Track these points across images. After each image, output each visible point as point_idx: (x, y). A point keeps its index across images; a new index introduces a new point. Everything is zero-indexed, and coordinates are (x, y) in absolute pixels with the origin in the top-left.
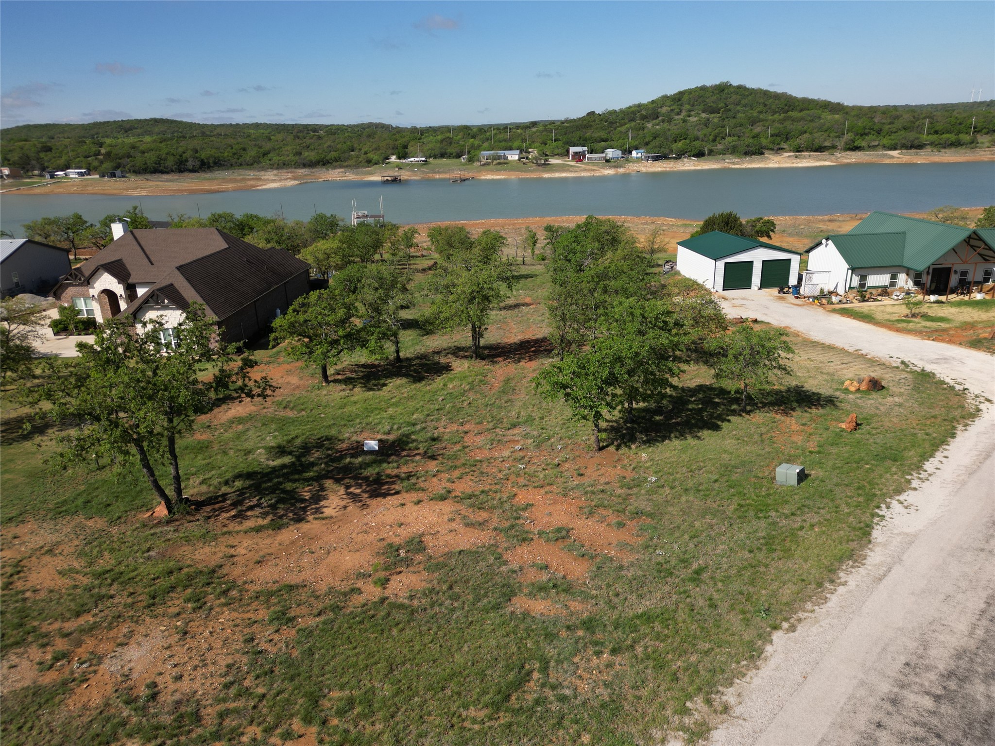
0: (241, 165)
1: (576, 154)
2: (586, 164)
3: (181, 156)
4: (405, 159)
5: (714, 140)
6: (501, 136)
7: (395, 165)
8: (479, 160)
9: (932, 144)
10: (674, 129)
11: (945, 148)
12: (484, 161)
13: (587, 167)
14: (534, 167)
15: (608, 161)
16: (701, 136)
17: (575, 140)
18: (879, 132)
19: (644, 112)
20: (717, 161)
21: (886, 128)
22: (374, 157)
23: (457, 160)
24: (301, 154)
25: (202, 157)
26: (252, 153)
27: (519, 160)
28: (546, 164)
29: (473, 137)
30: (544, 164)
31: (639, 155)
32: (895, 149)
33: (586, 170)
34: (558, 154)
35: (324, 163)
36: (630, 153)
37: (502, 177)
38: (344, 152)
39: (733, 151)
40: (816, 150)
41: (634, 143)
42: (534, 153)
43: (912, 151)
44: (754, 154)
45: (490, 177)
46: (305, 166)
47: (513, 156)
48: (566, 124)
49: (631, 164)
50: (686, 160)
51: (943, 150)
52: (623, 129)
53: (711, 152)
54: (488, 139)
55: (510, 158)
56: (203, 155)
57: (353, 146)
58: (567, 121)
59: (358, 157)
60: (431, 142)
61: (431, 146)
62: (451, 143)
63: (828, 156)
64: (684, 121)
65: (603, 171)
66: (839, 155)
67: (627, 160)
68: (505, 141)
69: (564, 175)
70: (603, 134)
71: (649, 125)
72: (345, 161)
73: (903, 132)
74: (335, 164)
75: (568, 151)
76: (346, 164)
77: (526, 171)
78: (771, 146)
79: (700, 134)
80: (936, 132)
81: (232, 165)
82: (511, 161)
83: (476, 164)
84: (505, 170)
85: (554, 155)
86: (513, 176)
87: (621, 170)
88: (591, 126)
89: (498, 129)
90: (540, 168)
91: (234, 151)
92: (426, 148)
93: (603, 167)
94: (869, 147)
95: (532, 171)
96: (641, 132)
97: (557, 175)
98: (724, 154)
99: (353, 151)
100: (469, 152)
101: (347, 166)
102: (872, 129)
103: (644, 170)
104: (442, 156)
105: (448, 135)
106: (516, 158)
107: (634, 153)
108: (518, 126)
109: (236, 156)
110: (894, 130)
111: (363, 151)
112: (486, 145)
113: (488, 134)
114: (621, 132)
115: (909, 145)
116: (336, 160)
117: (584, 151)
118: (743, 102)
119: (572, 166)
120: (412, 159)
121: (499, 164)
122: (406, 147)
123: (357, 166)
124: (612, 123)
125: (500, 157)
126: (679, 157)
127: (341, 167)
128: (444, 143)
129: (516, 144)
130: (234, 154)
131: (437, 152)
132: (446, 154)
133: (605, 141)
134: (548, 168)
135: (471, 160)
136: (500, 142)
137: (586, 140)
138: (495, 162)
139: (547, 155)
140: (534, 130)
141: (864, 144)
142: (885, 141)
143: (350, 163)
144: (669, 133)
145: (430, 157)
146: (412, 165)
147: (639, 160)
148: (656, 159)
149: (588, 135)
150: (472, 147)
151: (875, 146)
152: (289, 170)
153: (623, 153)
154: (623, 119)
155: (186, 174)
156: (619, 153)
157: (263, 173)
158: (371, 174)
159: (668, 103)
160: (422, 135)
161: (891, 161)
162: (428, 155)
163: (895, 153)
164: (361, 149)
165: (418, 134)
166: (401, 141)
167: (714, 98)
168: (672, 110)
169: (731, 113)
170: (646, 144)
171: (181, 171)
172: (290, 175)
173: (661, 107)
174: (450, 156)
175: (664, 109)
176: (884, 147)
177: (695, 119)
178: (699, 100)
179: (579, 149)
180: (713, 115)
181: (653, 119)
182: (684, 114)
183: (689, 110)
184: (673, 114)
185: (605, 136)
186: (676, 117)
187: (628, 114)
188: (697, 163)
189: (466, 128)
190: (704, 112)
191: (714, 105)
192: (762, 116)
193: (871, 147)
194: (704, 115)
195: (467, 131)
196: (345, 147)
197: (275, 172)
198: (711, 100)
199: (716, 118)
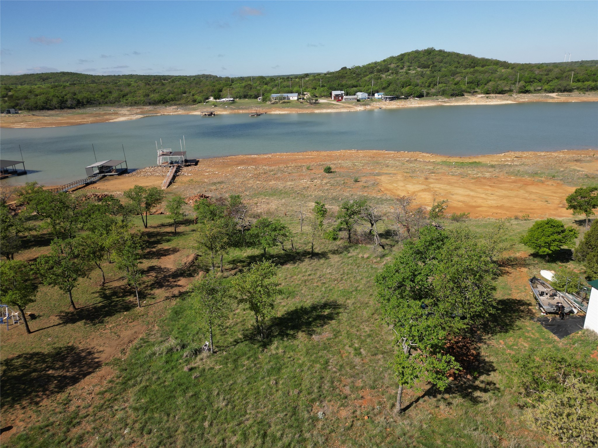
0: (106, 103)
1: (337, 96)
2: (343, 103)
3: (63, 97)
4: (219, 99)
5: (429, 86)
6: (285, 83)
7: (212, 103)
8: (270, 100)
9: (578, 88)
10: (402, 79)
11: (587, 91)
12: (273, 101)
13: (345, 105)
14: (308, 105)
15: (358, 101)
16: (420, 84)
17: (335, 86)
18: (540, 80)
19: (379, 67)
20: (433, 100)
21: (545, 78)
22: (198, 97)
23: (255, 100)
24: (148, 95)
25: (79, 98)
26: (115, 95)
27: (298, 100)
28: (316, 103)
29: (266, 84)
30: (315, 103)
31: (380, 96)
32: (553, 92)
33: (344, 107)
34: (324, 96)
35: (164, 102)
36: (373, 95)
37: (289, 112)
38: (178, 94)
39: (443, 93)
40: (500, 93)
41: (376, 88)
42: (308, 95)
43: (565, 93)
44: (457, 95)
45: (278, 112)
46: (150, 104)
47: (294, 97)
48: (327, 76)
49: (374, 103)
50: (412, 99)
51: (587, 93)
52: (367, 78)
53: (428, 94)
54: (276, 86)
55: (291, 99)
56: (79, 97)
57: (185, 90)
58: (328, 73)
59: (187, 97)
60: (238, 88)
61: (237, 90)
62: (251, 88)
63: (508, 97)
64: (407, 73)
65: (356, 108)
66: (516, 96)
67: (372, 100)
68: (288, 86)
69: (329, 111)
70: (354, 82)
71: (384, 76)
72: (178, 100)
73: (556, 81)
74: (171, 102)
75: (331, 94)
76: (179, 102)
77: (303, 108)
78: (469, 90)
79: (419, 82)
80: (579, 81)
81: (100, 103)
82: (292, 101)
83: (268, 103)
84: (288, 107)
85: (321, 97)
86: (294, 112)
87: (368, 107)
88: (345, 77)
89: (283, 79)
90: (312, 106)
91: (103, 93)
92: (233, 92)
93: (356, 105)
94: (535, 90)
95: (307, 108)
96: (379, 81)
97: (324, 111)
98: (437, 96)
99: (185, 93)
100: (263, 95)
101: (179, 104)
102: (536, 79)
103: (384, 107)
104: (245, 97)
105: (249, 82)
106: (296, 98)
107: (376, 95)
108: (296, 77)
109: (103, 97)
110: (550, 79)
111: (191, 94)
112: (275, 89)
113: (277, 82)
114: (366, 81)
115: (563, 89)
116: (172, 100)
117: (342, 94)
118: (444, 61)
119: (334, 104)
120: (224, 99)
121: (284, 102)
122: (221, 91)
123: (186, 104)
124: (358, 75)
125: (284, 98)
126: (406, 98)
127: (175, 105)
128: (247, 88)
129: (296, 89)
130: (103, 96)
131: (241, 94)
132: (247, 95)
133: (356, 86)
134: (318, 106)
135: (264, 100)
136: (285, 87)
137: (342, 86)
138: (281, 102)
139: (316, 97)
140: (307, 79)
141: (531, 88)
142: (546, 87)
143: (182, 101)
144: (398, 81)
145: (237, 98)
146: (224, 103)
147: (380, 100)
148: (392, 99)
149: (344, 83)
150: (266, 91)
151: (539, 90)
152: (139, 107)
153: (369, 95)
154: (365, 72)
155: (65, 110)
156: (366, 95)
157: (120, 109)
158: (195, 110)
159: (395, 61)
160: (232, 82)
161: (550, 101)
162: (235, 97)
163: (554, 95)
164: (190, 92)
165: (230, 82)
166: (218, 87)
167: (425, 58)
168: (398, 66)
169: (437, 68)
170: (384, 89)
171: (62, 108)
172: (139, 111)
173: (390, 64)
174: (250, 97)
175: (393, 66)
176: (546, 91)
177: (414, 72)
178: (415, 60)
179: (339, 92)
180: (425, 69)
181: (386, 72)
182: (405, 68)
183: (409, 66)
184: (398, 69)
185: (355, 84)
186: (401, 71)
187: (369, 69)
188: (420, 102)
189: (262, 78)
190: (419, 67)
191: (426, 63)
192: (458, 70)
193: (536, 91)
194: (419, 69)
195: (262, 80)
196: (180, 91)
197: (129, 108)
198: (423, 60)
199: (427, 71)
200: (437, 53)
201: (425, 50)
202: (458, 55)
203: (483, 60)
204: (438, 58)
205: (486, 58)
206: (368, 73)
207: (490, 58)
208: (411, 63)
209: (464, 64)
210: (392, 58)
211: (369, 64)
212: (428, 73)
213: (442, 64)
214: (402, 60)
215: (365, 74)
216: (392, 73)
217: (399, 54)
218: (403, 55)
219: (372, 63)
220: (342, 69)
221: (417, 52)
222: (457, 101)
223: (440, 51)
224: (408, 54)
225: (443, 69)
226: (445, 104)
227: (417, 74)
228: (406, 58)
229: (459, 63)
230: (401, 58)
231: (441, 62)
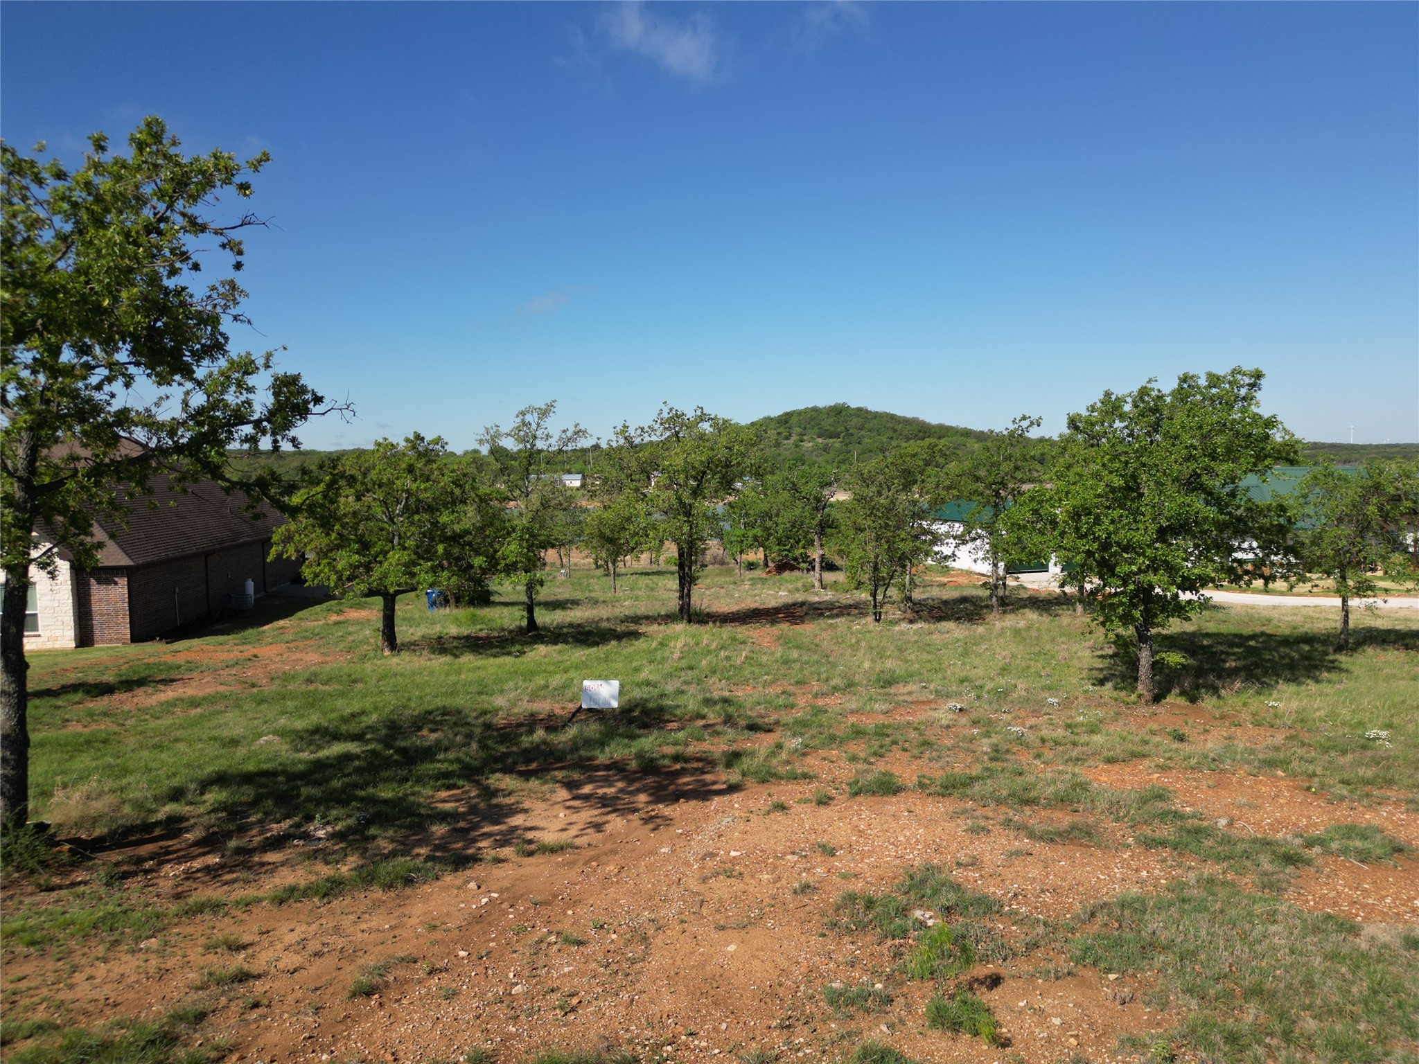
47: (572, 481)
55: (568, 484)
68: (561, 464)
106: (577, 484)
118: (867, 426)
125: (552, 482)
129: (576, 468)
159: (773, 425)
167: (830, 421)
168: (779, 434)
169: (854, 438)
175: (769, 432)
177: (811, 444)
178: (812, 423)
180: (831, 440)
182: (794, 438)
183: (801, 435)
184: (780, 438)
186: (785, 442)
190: (819, 436)
191: (832, 429)
194: (820, 440)
198: (827, 424)
199: (836, 443)
200: (852, 412)
201: (830, 407)
202: (892, 417)
203: (940, 427)
204: (857, 420)
205: (946, 424)
207: (953, 425)
208: (805, 429)
209: (905, 433)
210: (768, 420)
212: (837, 445)
213: (863, 433)
214: (786, 422)
217: (781, 413)
218: (788, 415)
221: (815, 409)
223: (859, 409)
224: (799, 413)
225: (866, 440)
227: (816, 448)
228: (794, 420)
229: (895, 431)
230: (785, 420)
231: (861, 428)
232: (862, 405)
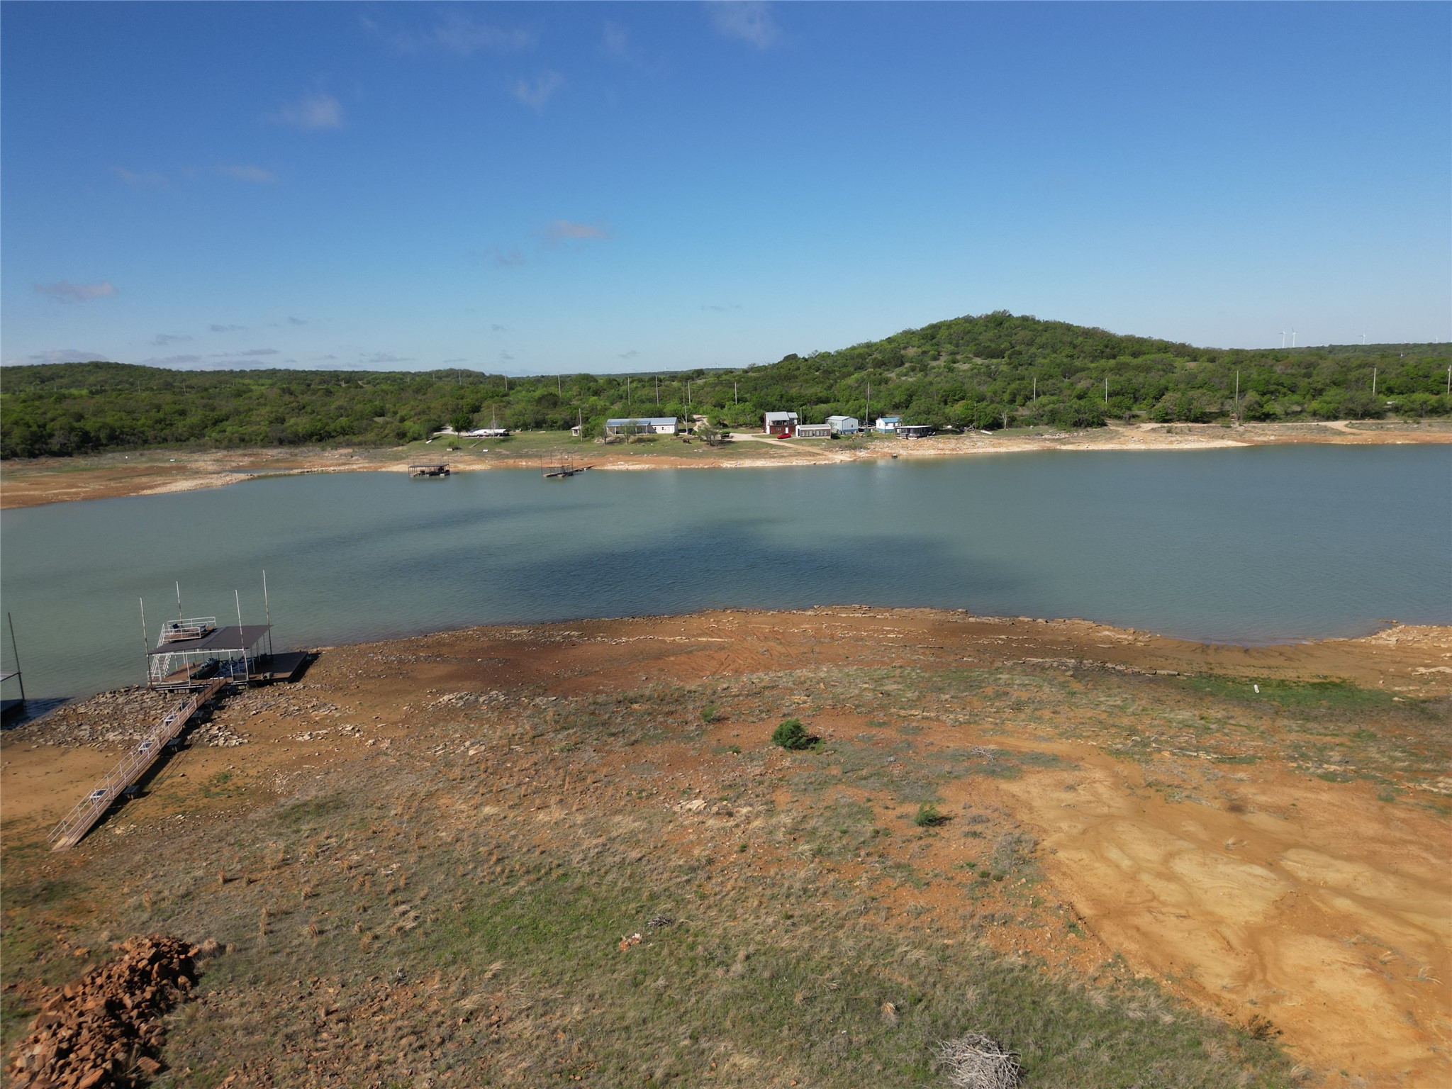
0: (165, 440)
1: (778, 425)
2: (796, 442)
3: (43, 426)
4: (467, 430)
5: (1012, 401)
6: (644, 393)
7: (447, 442)
8: (603, 435)
9: (1396, 410)
10: (942, 384)
11: (1422, 417)
12: (612, 436)
13: (800, 448)
14: (704, 448)
15: (835, 436)
16: (989, 394)
17: (771, 399)
18: (1293, 390)
19: (879, 357)
20: (1028, 436)
21: (1303, 383)
22: (411, 426)
23: (566, 433)
24: (283, 421)
25: (88, 428)
26: (193, 419)
27: (676, 434)
28: (725, 442)
29: (596, 393)
30: (721, 442)
31: (891, 427)
32: (1336, 418)
33: (798, 454)
34: (745, 425)
35: (321, 437)
36: (873, 422)
37: (653, 466)
38: (361, 418)
39: (1053, 419)
40: (1196, 420)
41: (879, 406)
42: (702, 423)
43: (1368, 421)
44: (1090, 424)
45: (622, 466)
46: (281, 442)
47: (666, 427)
48: (750, 374)
49: (877, 442)
50: (973, 434)
51: (1425, 421)
52: (851, 380)
53: (1012, 422)
54: (621, 397)
55: (659, 430)
56: (91, 424)
57: (382, 408)
58: (753, 369)
59: (383, 427)
60: (521, 403)
61: (518, 407)
62: (555, 404)
63: (1222, 431)
64: (951, 370)
65: (830, 455)
66: (1241, 429)
67: (870, 435)
68: (651, 400)
69: (760, 463)
70: (818, 390)
71: (892, 375)
72: (360, 433)
73: (1336, 390)
74: (341, 439)
75: (763, 420)
76: (360, 438)
77: (689, 455)
78: (1116, 411)
79: (987, 390)
80: (1390, 391)
81: (146, 442)
82: (661, 436)
83: (599, 441)
84: (651, 452)
85: (737, 426)
86: (666, 464)
87: (863, 454)
88: (795, 377)
89: (640, 380)
90: (715, 449)
91: (161, 415)
92: (508, 412)
93: (829, 449)
94: (1287, 414)
95: (701, 456)
96: (883, 387)
97: (747, 463)
98: (1036, 425)
99: (382, 415)
100: (586, 420)
101: (360, 444)
102: (1282, 385)
103: (903, 453)
104: (539, 425)
105: (553, 389)
106: (671, 430)
107: (880, 423)
108: (673, 376)
109: (158, 426)
110: (1319, 386)
111: (398, 417)
112: (617, 407)
113: (623, 388)
114: (850, 387)
115: (1360, 410)
116: (344, 432)
117: (792, 420)
119: (772, 446)
120: (481, 432)
121: (640, 441)
122: (476, 409)
123: (379, 443)
124: (828, 372)
125: (641, 430)
126: (959, 429)
127: (348, 445)
128: (545, 403)
129: (671, 406)
130: (159, 421)
131: (528, 418)
132: (544, 421)
133: (826, 401)
134: (729, 449)
135: (587, 434)
136: (643, 402)
137: (791, 400)
138: (632, 438)
139: (725, 426)
140: (700, 382)
141: (1277, 409)
142: (1315, 405)
143: (370, 436)
144: (932, 389)
145: (516, 427)
146: (480, 441)
148: (923, 433)
149: (794, 391)
150: (593, 410)
151: (1296, 413)
152: (249, 451)
153: (861, 423)
154: (845, 366)
155: (43, 459)
156: (854, 423)
157: (196, 456)
158: (397, 458)
159: (915, 341)
160: (511, 388)
161: (1337, 440)
162: (512, 424)
163: (1339, 425)
164: (395, 413)
165: (503, 388)
166: (470, 399)
167: (990, 334)
168: (924, 353)
169: (1025, 358)
170: (896, 407)
171: (32, 455)
172: (246, 461)
173: (905, 348)
174: (552, 426)
175: (911, 352)
176: (1315, 414)
177: (966, 366)
178: (966, 338)
179: (782, 416)
180: (994, 361)
181: (896, 366)
182: (944, 358)
183: (953, 353)
184: (927, 359)
185: (824, 394)
186: (934, 364)
187: (852, 358)
188: (995, 441)
189: (587, 378)
190: (977, 355)
191: (993, 345)
192: (1077, 363)
193: (1290, 415)
194: (979, 361)
195: (588, 384)
196: (369, 408)
197: (220, 454)
198: (986, 337)
199: (1002, 365)
200: (1017, 322)
201: (987, 316)
202: (1069, 328)
203: (1131, 340)
204: (1022, 334)
205: (1138, 335)
206: (852, 369)
207: (1146, 336)
208: (957, 346)
209: (1087, 348)
210: (909, 334)
211: (853, 348)
212: (1004, 368)
213: (1033, 350)
214: (933, 338)
215: (845, 370)
216: (913, 369)
217: (925, 324)
218: (935, 328)
219: (860, 346)
220: (787, 358)
221: (968, 320)
222: (1093, 439)
223: (1025, 319)
224: (948, 325)
225: (1040, 360)
226: (1064, 447)
227: (975, 372)
228: (943, 334)
229: (1075, 346)
230: (931, 334)
231: (1031, 343)
232: (1028, 314)
